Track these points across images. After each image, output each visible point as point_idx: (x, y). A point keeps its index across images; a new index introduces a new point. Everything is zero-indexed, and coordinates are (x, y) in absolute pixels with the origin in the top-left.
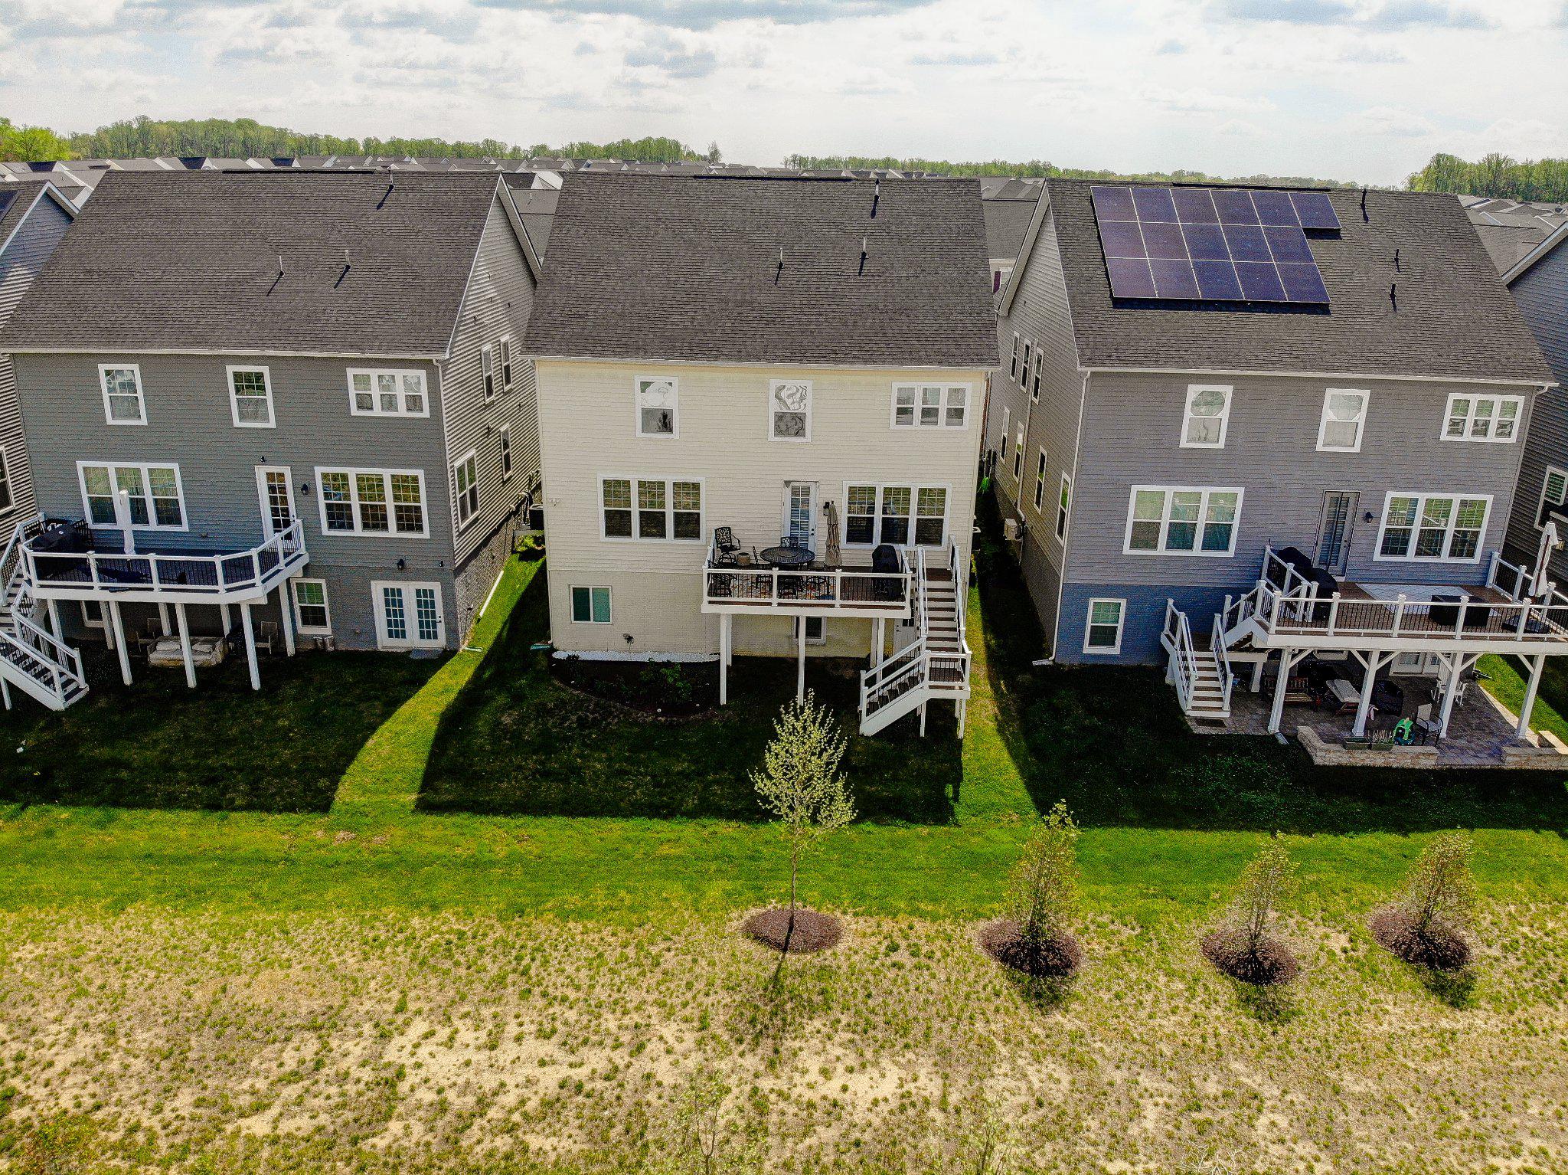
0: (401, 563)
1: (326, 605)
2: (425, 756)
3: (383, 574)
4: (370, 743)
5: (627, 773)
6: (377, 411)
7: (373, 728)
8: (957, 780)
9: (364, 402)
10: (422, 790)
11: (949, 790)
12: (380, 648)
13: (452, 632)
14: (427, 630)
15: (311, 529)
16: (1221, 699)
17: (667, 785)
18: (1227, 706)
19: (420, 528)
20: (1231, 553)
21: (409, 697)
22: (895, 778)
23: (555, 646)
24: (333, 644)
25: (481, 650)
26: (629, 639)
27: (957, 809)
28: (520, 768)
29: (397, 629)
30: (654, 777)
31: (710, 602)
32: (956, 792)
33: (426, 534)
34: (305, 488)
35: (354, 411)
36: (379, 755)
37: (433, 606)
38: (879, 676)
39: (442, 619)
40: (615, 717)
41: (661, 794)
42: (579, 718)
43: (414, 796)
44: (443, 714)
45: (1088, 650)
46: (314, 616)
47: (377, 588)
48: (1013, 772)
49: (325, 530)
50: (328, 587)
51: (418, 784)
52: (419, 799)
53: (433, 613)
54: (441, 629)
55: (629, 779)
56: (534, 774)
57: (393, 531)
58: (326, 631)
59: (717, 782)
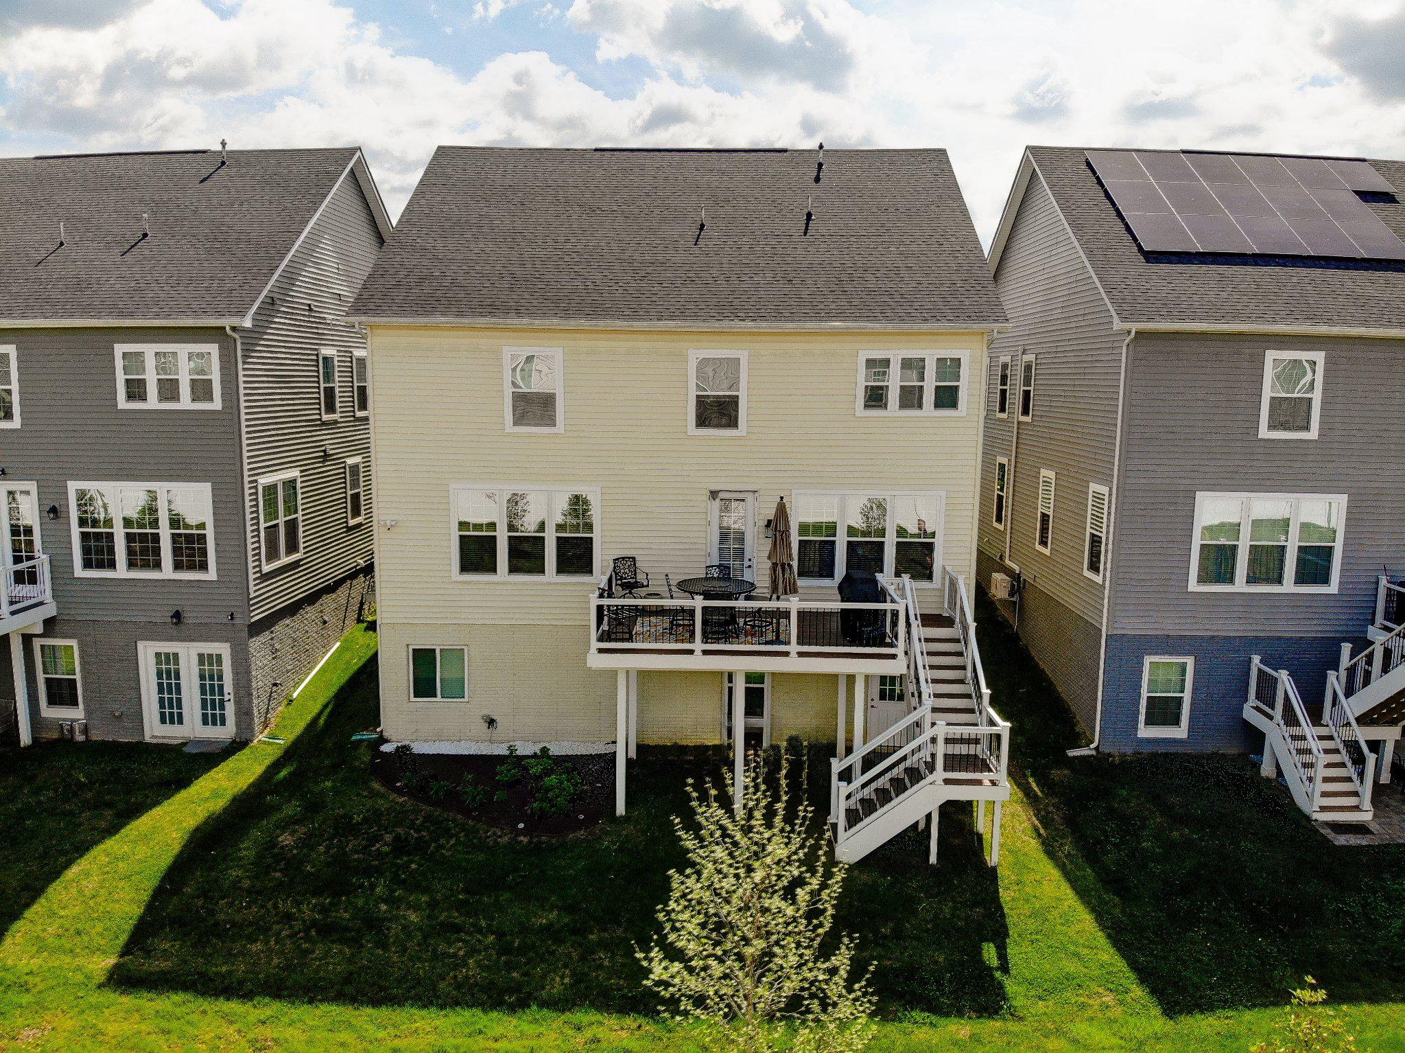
0: (177, 615)
1: (78, 677)
2: (145, 896)
3: (152, 632)
4: (73, 872)
5: (458, 929)
6: (153, 401)
7: (82, 849)
8: (1000, 935)
9: (136, 390)
10: (126, 950)
11: (989, 953)
12: (148, 739)
13: (244, 714)
14: (212, 714)
15: (60, 570)
16: (1356, 794)
17: (521, 951)
18: (1367, 804)
19: (203, 566)
20: (1333, 588)
21: (156, 803)
22: (898, 935)
23: (385, 734)
24: (85, 730)
25: (286, 739)
26: (491, 722)
27: (1011, 987)
28: (288, 918)
29: (171, 712)
30: (500, 935)
31: (601, 651)
32: (1002, 956)
33: (212, 574)
34: (54, 510)
35: (122, 403)
36: (80, 891)
37: (220, 678)
38: (858, 768)
39: (232, 697)
40: (452, 836)
41: (510, 967)
42: (397, 838)
43: (112, 961)
44: (197, 829)
45: (1145, 732)
46: (62, 693)
47: (147, 652)
48: (1085, 921)
49: (79, 571)
50: (82, 651)
51: (123, 938)
52: (117, 967)
53: (221, 687)
54: (230, 710)
55: (460, 940)
56: (307, 930)
57: (167, 571)
58: (76, 714)
59: (604, 945)
